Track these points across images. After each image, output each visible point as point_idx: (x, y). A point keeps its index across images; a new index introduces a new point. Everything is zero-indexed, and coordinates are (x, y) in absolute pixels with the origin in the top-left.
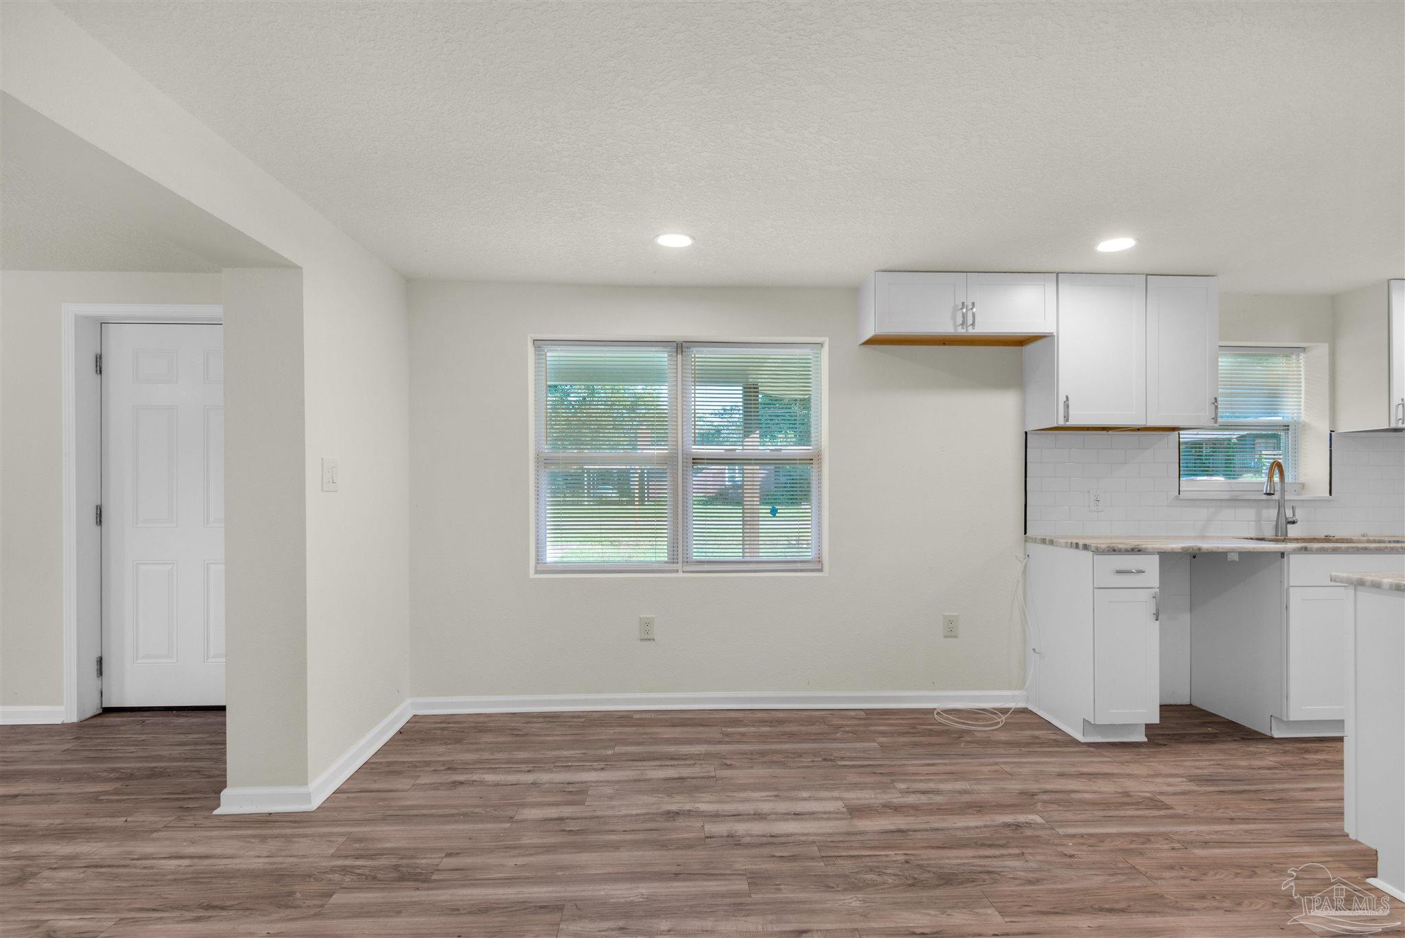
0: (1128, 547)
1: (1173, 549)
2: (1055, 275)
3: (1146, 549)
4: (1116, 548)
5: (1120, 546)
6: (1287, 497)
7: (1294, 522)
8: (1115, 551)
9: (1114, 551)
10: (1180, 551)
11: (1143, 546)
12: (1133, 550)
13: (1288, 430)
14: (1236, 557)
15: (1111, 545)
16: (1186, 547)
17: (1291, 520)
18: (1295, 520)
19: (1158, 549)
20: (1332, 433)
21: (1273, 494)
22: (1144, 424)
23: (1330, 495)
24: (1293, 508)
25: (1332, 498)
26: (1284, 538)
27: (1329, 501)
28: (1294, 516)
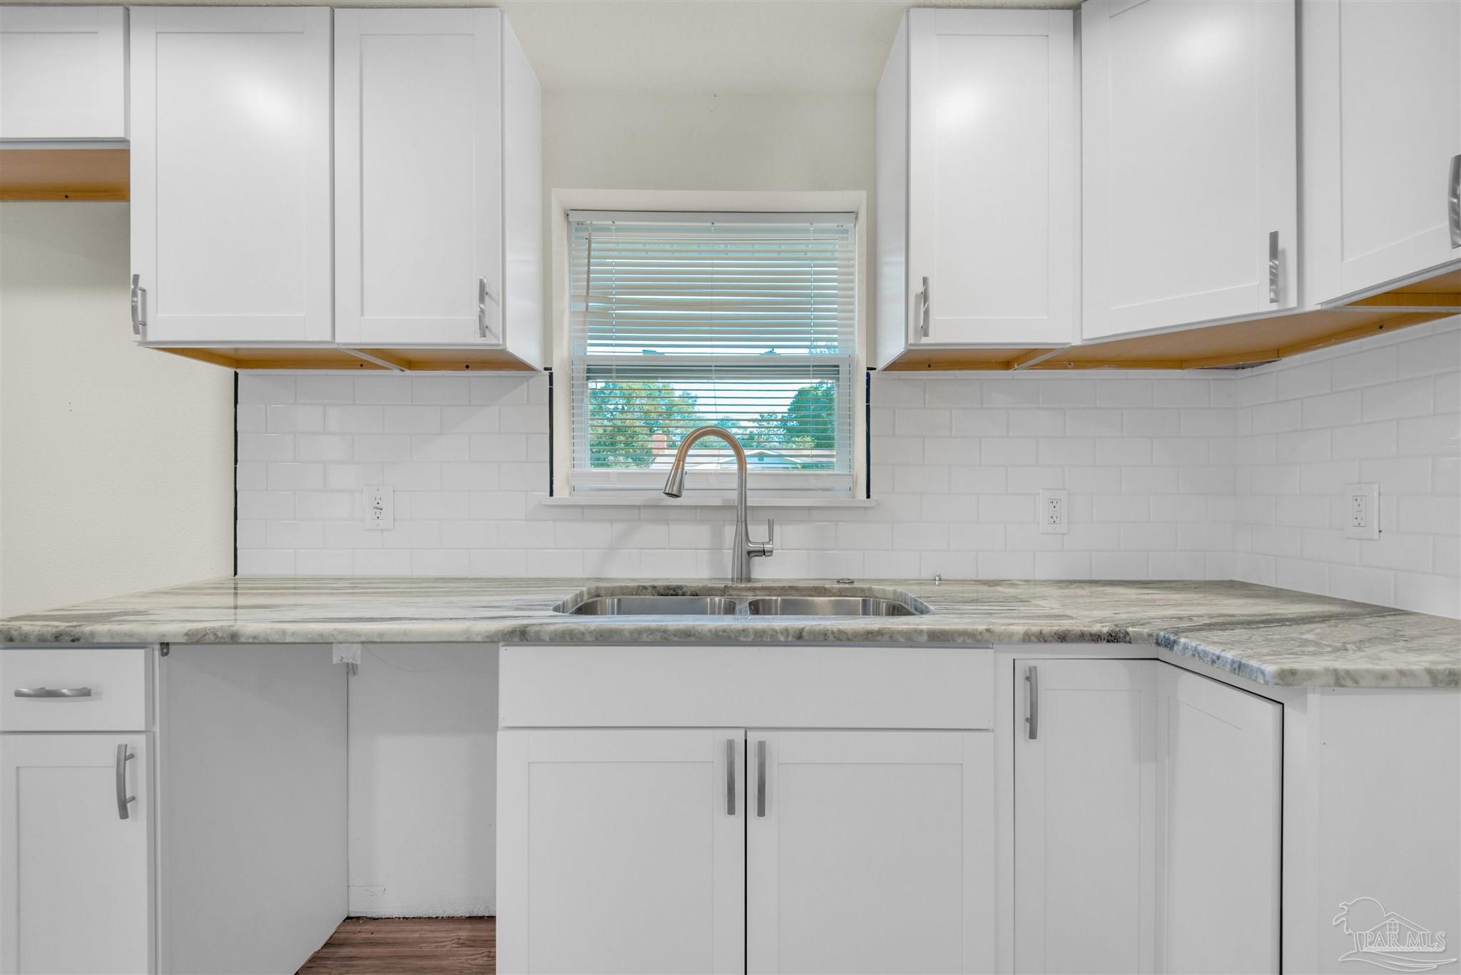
2: (122, 9)
7: (768, 553)
8: (11, 639)
12: (57, 638)
13: (839, 373)
18: (768, 547)
19: (125, 635)
20: (871, 372)
21: (677, 496)
22: (328, 338)
23: (868, 496)
24: (771, 524)
25: (868, 503)
26: (726, 587)
27: (865, 508)
28: (771, 539)
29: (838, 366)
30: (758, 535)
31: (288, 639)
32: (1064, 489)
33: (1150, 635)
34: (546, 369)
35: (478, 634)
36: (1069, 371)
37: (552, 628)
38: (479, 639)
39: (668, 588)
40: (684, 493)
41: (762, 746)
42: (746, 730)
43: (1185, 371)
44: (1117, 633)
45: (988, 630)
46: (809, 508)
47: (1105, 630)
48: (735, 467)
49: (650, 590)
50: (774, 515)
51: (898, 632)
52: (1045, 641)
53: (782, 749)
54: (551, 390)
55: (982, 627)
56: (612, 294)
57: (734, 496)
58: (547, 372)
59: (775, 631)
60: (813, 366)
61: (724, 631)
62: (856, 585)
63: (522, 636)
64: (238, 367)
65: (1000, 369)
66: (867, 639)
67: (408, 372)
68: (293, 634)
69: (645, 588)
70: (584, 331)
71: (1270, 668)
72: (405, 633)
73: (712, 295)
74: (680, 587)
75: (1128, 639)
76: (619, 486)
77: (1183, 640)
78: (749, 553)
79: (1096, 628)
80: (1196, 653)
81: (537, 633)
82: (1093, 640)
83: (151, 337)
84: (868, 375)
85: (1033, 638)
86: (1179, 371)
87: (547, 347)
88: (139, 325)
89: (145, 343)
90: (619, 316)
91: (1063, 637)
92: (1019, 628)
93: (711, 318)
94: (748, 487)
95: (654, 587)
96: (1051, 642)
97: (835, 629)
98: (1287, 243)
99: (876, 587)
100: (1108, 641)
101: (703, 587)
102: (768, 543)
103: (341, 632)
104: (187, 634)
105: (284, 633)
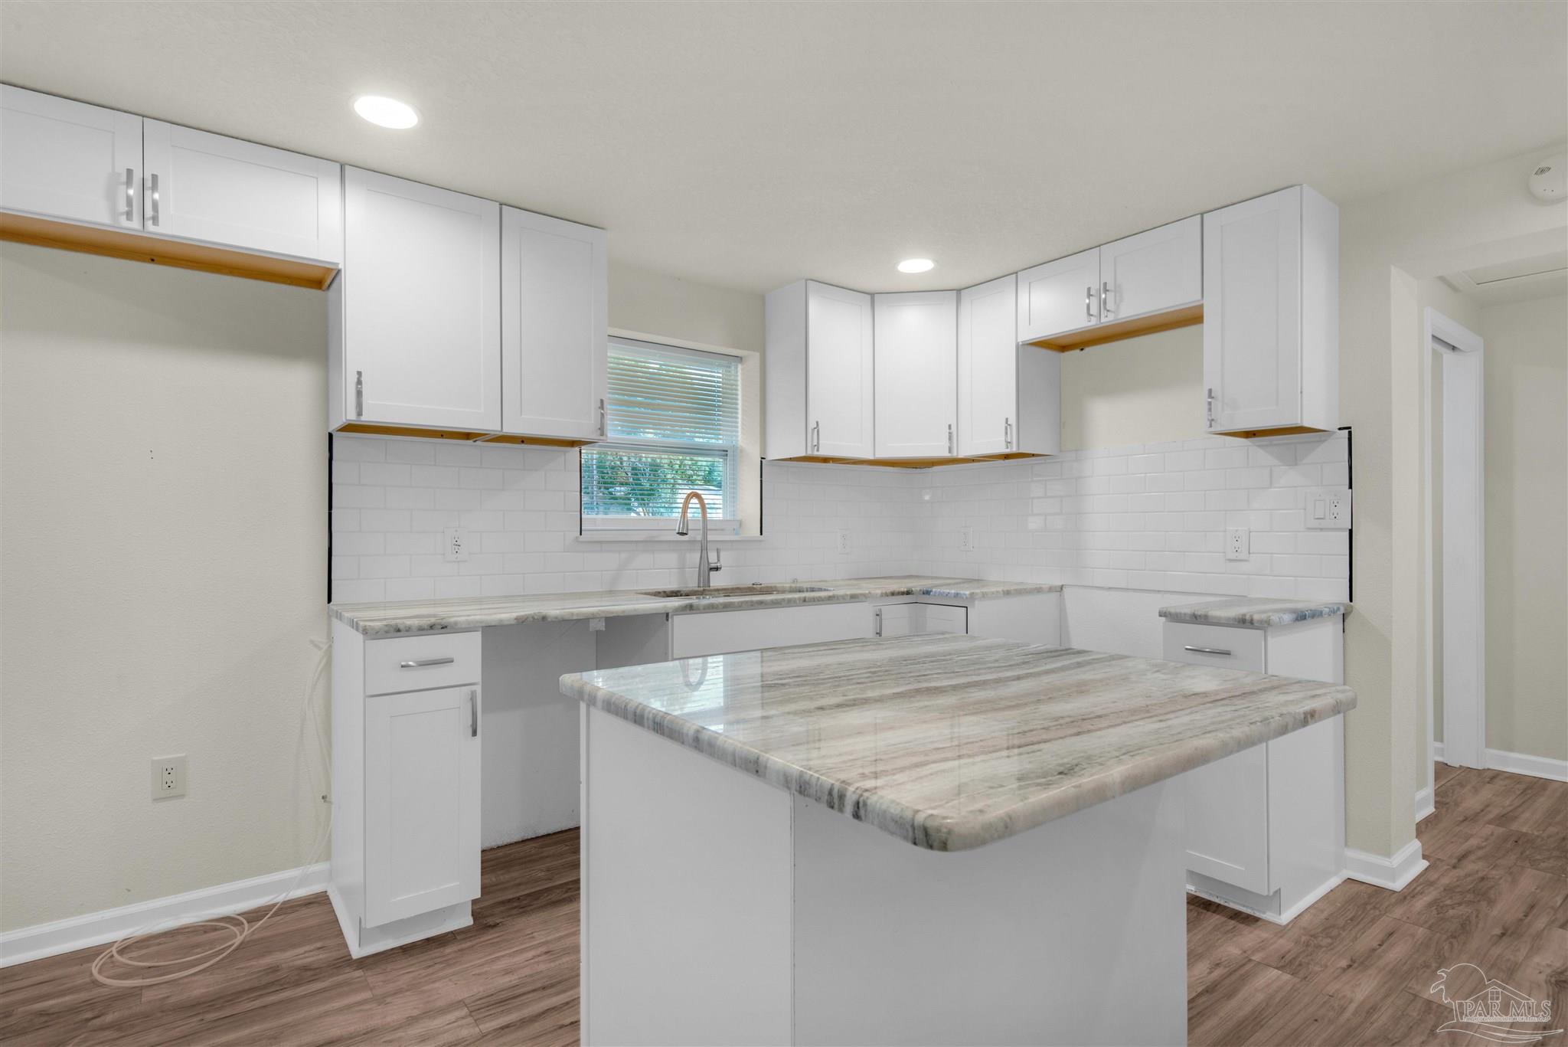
0: (425, 622)
1: (501, 620)
2: (338, 166)
3: (456, 623)
4: (401, 627)
5: (408, 622)
6: (710, 538)
7: (717, 569)
8: (399, 630)
9: (397, 631)
10: (513, 622)
11: (452, 620)
12: (432, 627)
13: (727, 455)
14: (601, 626)
15: (393, 622)
16: (523, 616)
17: (713, 565)
18: (718, 565)
19: (477, 622)
20: (763, 460)
21: (686, 534)
22: (498, 429)
23: (761, 534)
24: (718, 551)
25: (762, 538)
26: (704, 590)
27: (761, 541)
28: (718, 560)
29: (727, 451)
30: (712, 558)
31: (575, 618)
33: (920, 590)
35: (671, 608)
37: (703, 603)
40: (690, 532)
44: (909, 591)
47: (906, 590)
48: (700, 515)
50: (719, 546)
52: (888, 596)
55: (867, 592)
58: (578, 449)
67: (479, 443)
69: (659, 593)
71: (967, 593)
72: (635, 610)
75: (913, 593)
77: (934, 590)
78: (709, 569)
79: (902, 590)
80: (941, 594)
82: (902, 594)
83: (365, 417)
84: (761, 462)
85: (884, 595)
91: (893, 594)
92: (878, 591)
95: (665, 592)
96: (890, 596)
98: (954, 428)
99: (778, 585)
101: (692, 591)
102: (718, 563)
104: (516, 619)
105: (572, 614)
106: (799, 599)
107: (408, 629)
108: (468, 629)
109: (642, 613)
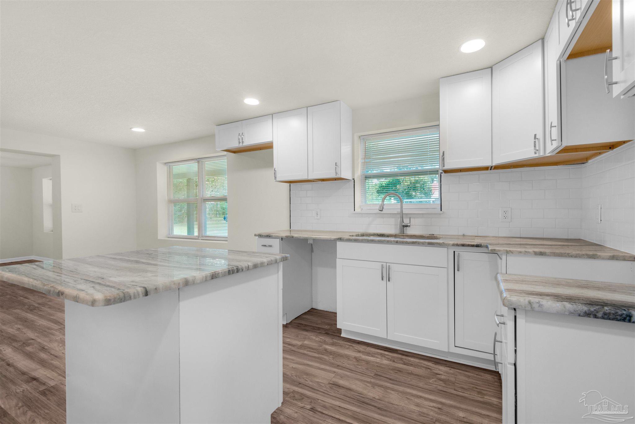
2: (272, 115)
3: (272, 236)
12: (267, 236)
18: (409, 225)
20: (441, 174)
22: (307, 178)
23: (441, 210)
24: (410, 218)
25: (441, 212)
27: (440, 214)
28: (410, 222)
29: (438, 171)
30: (406, 221)
32: (510, 207)
34: (353, 179)
35: (332, 239)
36: (512, 169)
37: (346, 238)
38: (333, 240)
39: (381, 234)
40: (384, 210)
41: (389, 266)
42: (387, 263)
43: (558, 166)
44: (479, 245)
45: (443, 243)
46: (423, 214)
47: (475, 244)
49: (376, 235)
50: (410, 216)
51: (420, 242)
52: (458, 246)
53: (394, 267)
54: (354, 184)
56: (371, 157)
57: (399, 210)
58: (353, 180)
59: (391, 241)
60: (429, 172)
61: (380, 240)
62: (435, 236)
63: (340, 239)
64: (290, 183)
65: (486, 170)
66: (413, 243)
67: (323, 182)
68: (302, 237)
70: (364, 167)
72: (320, 238)
73: (398, 154)
74: (384, 234)
75: (481, 246)
76: (374, 208)
78: (403, 226)
81: (343, 239)
82: (472, 246)
83: (277, 180)
84: (441, 175)
85: (455, 245)
86: (556, 166)
87: (353, 174)
88: (275, 178)
89: (276, 181)
90: (373, 162)
91: (463, 245)
92: (452, 243)
93: (398, 160)
94: (403, 208)
96: (460, 246)
97: (405, 241)
100: (476, 247)
101: (390, 235)
102: (409, 223)
103: (309, 237)
104: (285, 237)
106: (394, 241)
107: (263, 236)
108: (276, 237)
109: (322, 239)
